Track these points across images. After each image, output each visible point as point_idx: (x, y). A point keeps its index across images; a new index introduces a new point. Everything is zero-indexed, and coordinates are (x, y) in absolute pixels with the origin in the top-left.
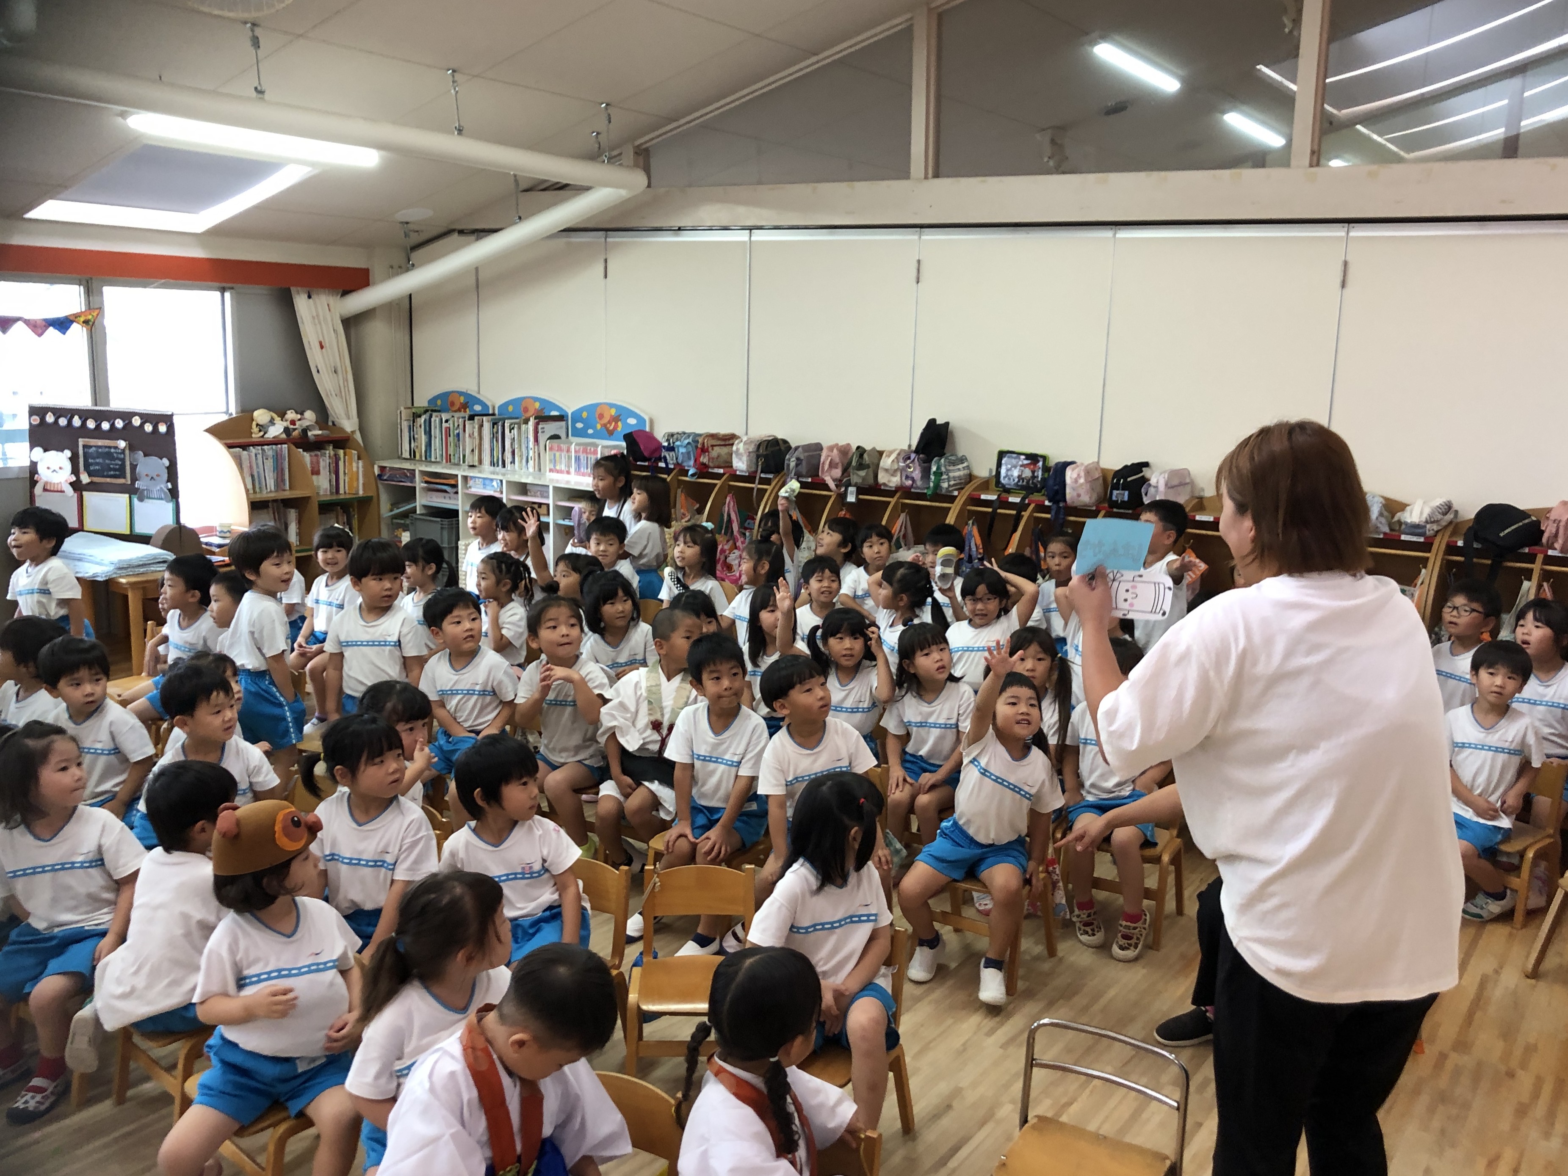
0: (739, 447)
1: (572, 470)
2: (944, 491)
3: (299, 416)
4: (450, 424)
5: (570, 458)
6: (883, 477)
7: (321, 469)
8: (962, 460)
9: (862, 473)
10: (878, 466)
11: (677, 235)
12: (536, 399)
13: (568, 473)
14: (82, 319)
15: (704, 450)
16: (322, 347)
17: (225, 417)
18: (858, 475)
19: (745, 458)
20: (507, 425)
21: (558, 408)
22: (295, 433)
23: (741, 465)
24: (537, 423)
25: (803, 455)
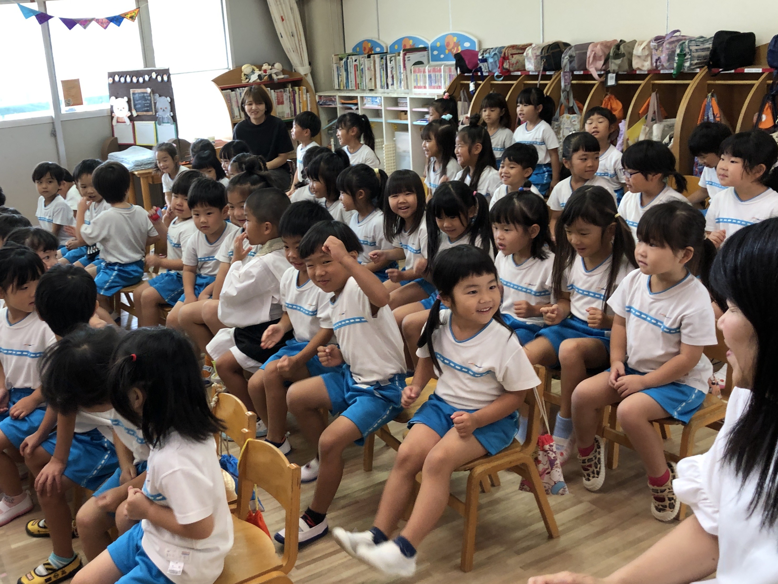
0: (529, 51)
1: (427, 85)
2: (686, 70)
3: (270, 67)
4: (357, 63)
5: (425, 77)
6: (637, 63)
7: (284, 100)
9: (618, 61)
10: (631, 54)
12: (410, 38)
13: (425, 87)
15: (506, 58)
16: (282, 20)
17: (227, 71)
18: (615, 63)
19: (533, 61)
20: (388, 58)
21: (422, 42)
22: (266, 78)
23: (530, 66)
24: (405, 55)
25: (574, 54)
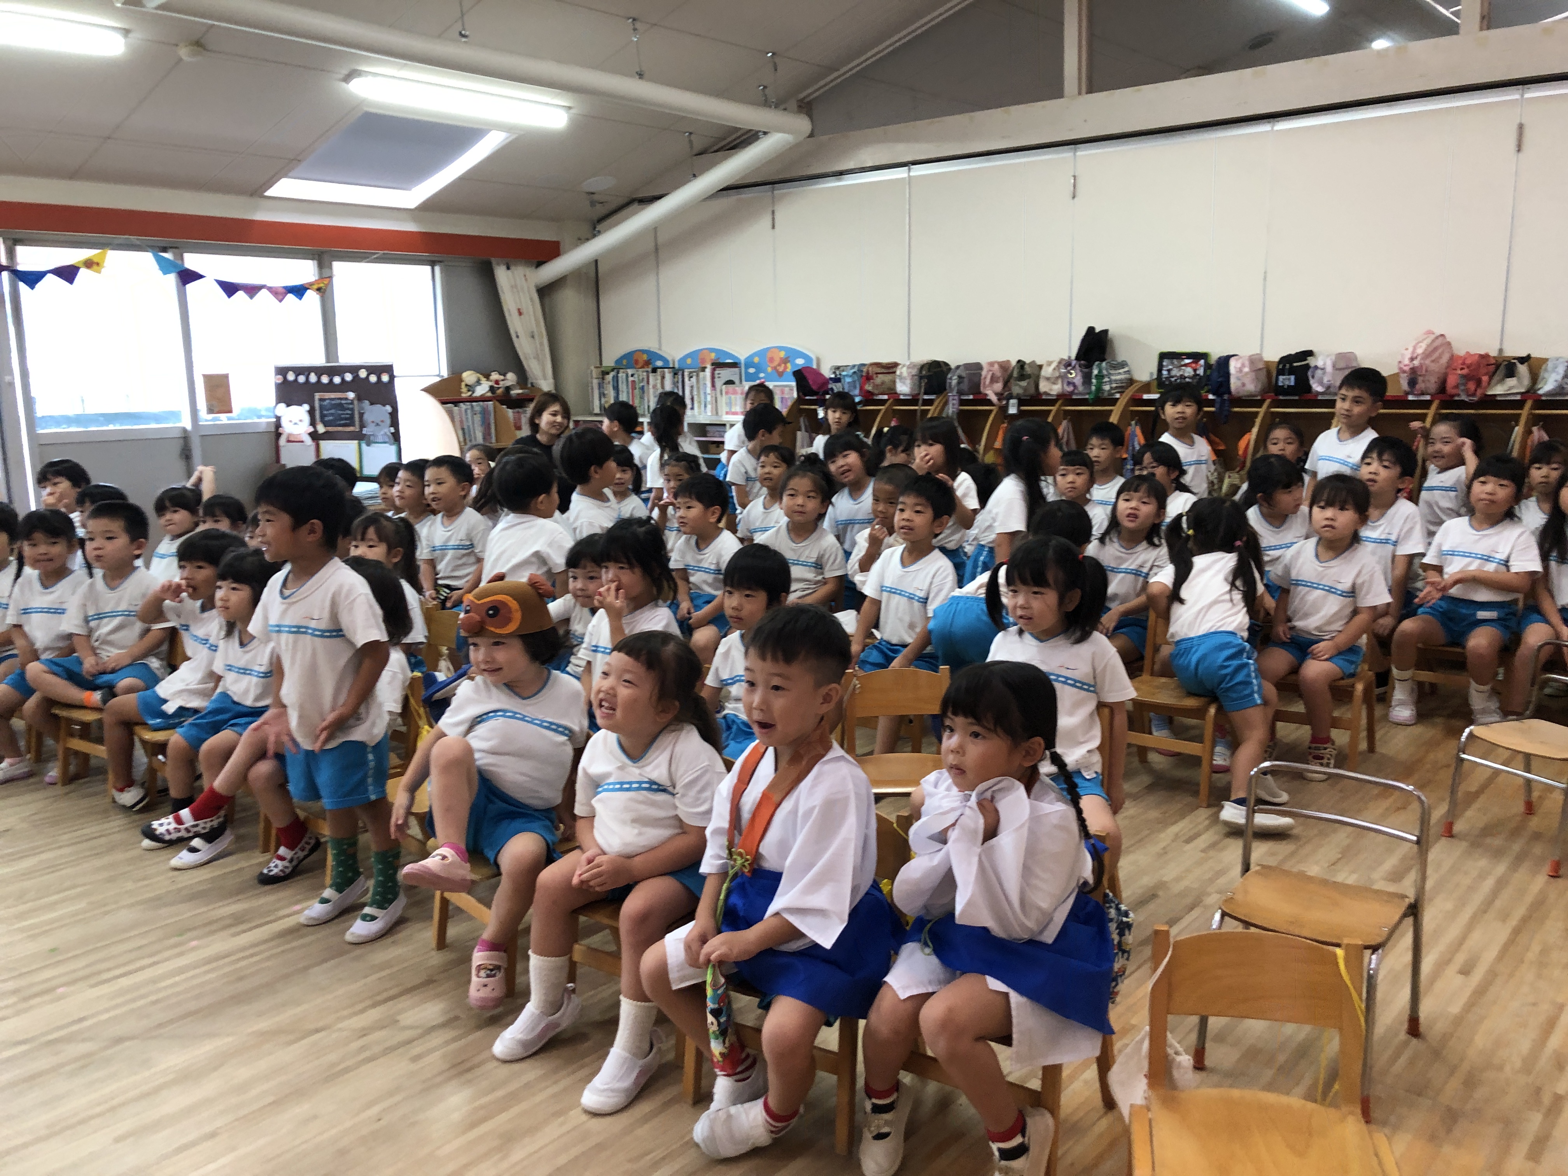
0: (902, 371)
2: (1106, 394)
3: (502, 377)
4: (635, 378)
6: (1044, 386)
8: (1123, 364)
9: (1024, 384)
10: (1038, 377)
11: (840, 180)
12: (712, 350)
14: (315, 287)
15: (868, 378)
16: (520, 314)
17: (438, 379)
18: (1019, 387)
19: (908, 382)
20: (686, 374)
21: (731, 355)
22: (499, 391)
23: (904, 388)
24: (713, 370)
25: (964, 374)
